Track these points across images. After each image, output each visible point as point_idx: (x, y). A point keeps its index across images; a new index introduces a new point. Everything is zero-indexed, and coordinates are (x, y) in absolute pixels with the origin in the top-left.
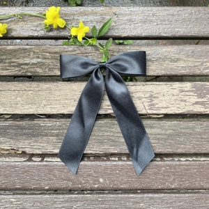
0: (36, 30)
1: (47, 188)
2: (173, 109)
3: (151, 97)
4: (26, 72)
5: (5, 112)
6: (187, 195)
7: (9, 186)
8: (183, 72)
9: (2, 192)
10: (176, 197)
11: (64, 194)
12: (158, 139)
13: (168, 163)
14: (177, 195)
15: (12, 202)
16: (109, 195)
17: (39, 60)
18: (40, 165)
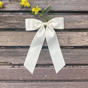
0: (16, 8)
1: (21, 79)
2: (78, 44)
3: (69, 39)
4: (12, 27)
5: (2, 45)
6: (84, 83)
7: (4, 79)
8: (83, 27)
9: (1, 82)
10: (79, 83)
11: (29, 82)
12: (72, 58)
13: (76, 68)
14: (80, 83)
15: (5, 86)
16: (49, 83)
17: (18, 21)
18: (18, 69)
